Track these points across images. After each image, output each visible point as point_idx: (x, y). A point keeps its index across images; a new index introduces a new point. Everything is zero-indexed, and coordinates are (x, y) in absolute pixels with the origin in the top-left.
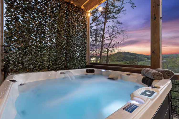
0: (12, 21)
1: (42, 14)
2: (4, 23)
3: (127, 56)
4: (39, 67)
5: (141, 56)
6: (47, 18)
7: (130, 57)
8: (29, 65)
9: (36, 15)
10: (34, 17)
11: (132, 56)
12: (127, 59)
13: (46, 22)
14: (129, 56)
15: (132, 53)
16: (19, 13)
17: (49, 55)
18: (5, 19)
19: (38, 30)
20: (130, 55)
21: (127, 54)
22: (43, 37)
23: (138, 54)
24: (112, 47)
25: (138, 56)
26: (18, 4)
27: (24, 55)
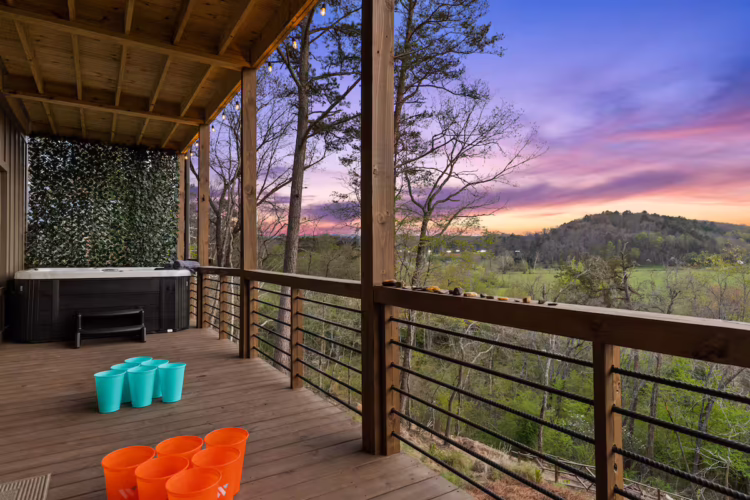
0: (37, 197)
1: (82, 179)
2: (28, 201)
3: (644, 233)
4: (76, 262)
5: (729, 233)
6: (91, 184)
7: (660, 239)
8: (61, 259)
9: (72, 182)
10: (70, 184)
11: (673, 234)
12: (642, 251)
13: (90, 190)
14: (652, 234)
15: (671, 218)
16: (47, 184)
17: (93, 243)
18: (28, 196)
19: (75, 205)
20: (663, 227)
21: (645, 223)
22: (84, 215)
23: (712, 223)
24: (448, 199)
25: (709, 234)
26: (46, 171)
27: (53, 244)
